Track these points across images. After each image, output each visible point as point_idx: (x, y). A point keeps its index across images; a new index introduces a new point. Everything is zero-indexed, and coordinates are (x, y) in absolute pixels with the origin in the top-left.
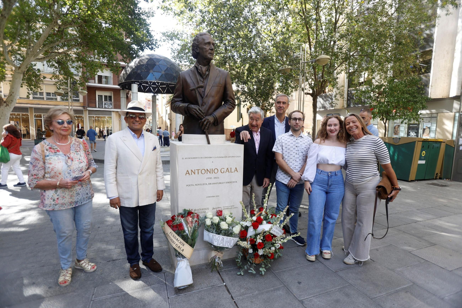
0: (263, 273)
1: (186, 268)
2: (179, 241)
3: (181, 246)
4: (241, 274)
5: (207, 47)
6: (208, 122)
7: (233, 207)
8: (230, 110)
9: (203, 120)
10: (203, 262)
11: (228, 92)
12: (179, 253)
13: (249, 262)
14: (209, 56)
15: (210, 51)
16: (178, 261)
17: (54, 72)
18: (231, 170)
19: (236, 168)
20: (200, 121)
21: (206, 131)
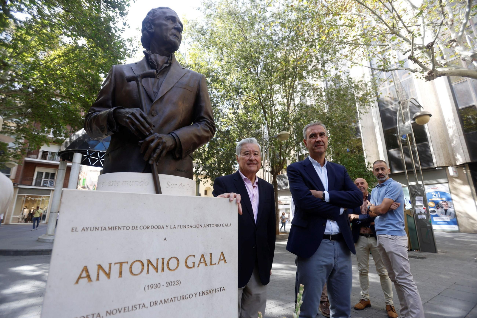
5: (170, 25)
6: (161, 143)
9: (148, 139)
15: (174, 31)
18: (211, 259)
19: (222, 252)
20: (141, 142)
21: (152, 165)
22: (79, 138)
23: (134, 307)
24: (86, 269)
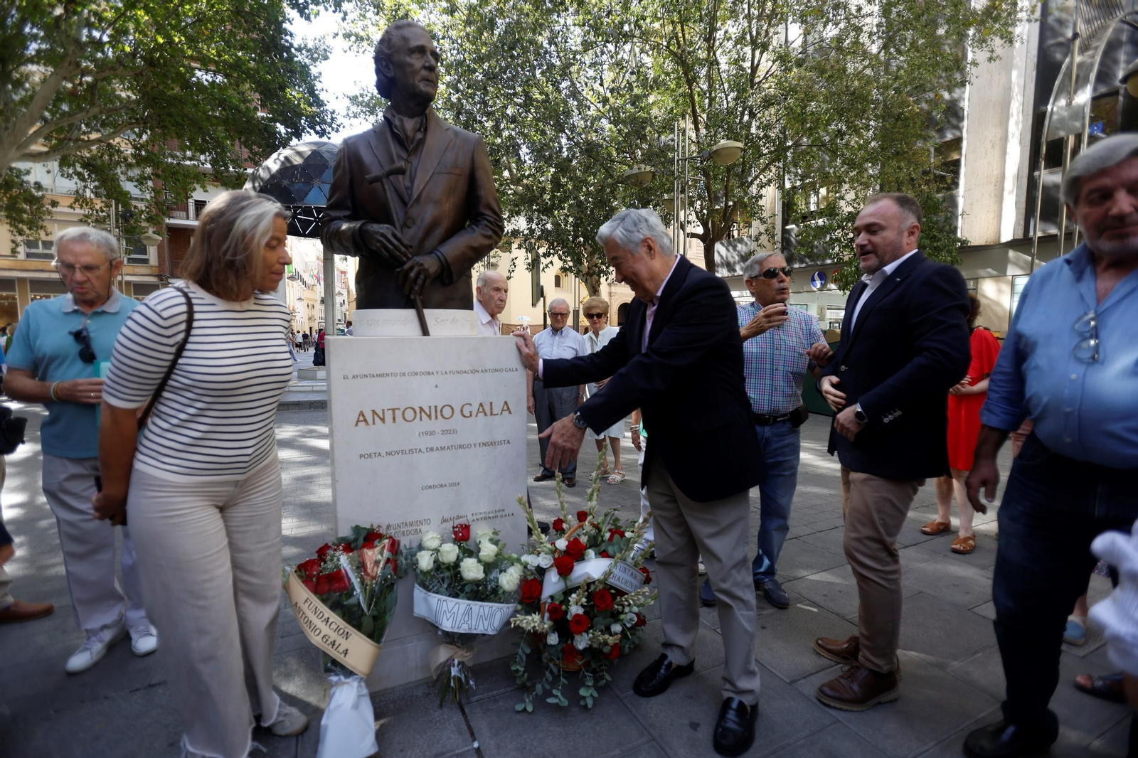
0: (590, 702)
1: (356, 706)
2: (334, 626)
3: (340, 640)
4: (525, 710)
5: (417, 62)
6: (422, 271)
7: (501, 513)
8: (487, 242)
9: (406, 267)
10: (417, 676)
11: (482, 193)
12: (335, 662)
13: (547, 673)
14: (423, 87)
15: (424, 73)
16: (332, 686)
17: (77, 191)
18: (491, 409)
19: (506, 402)
20: (398, 270)
21: (415, 299)
22: (273, 177)
23: (411, 451)
24: (362, 414)
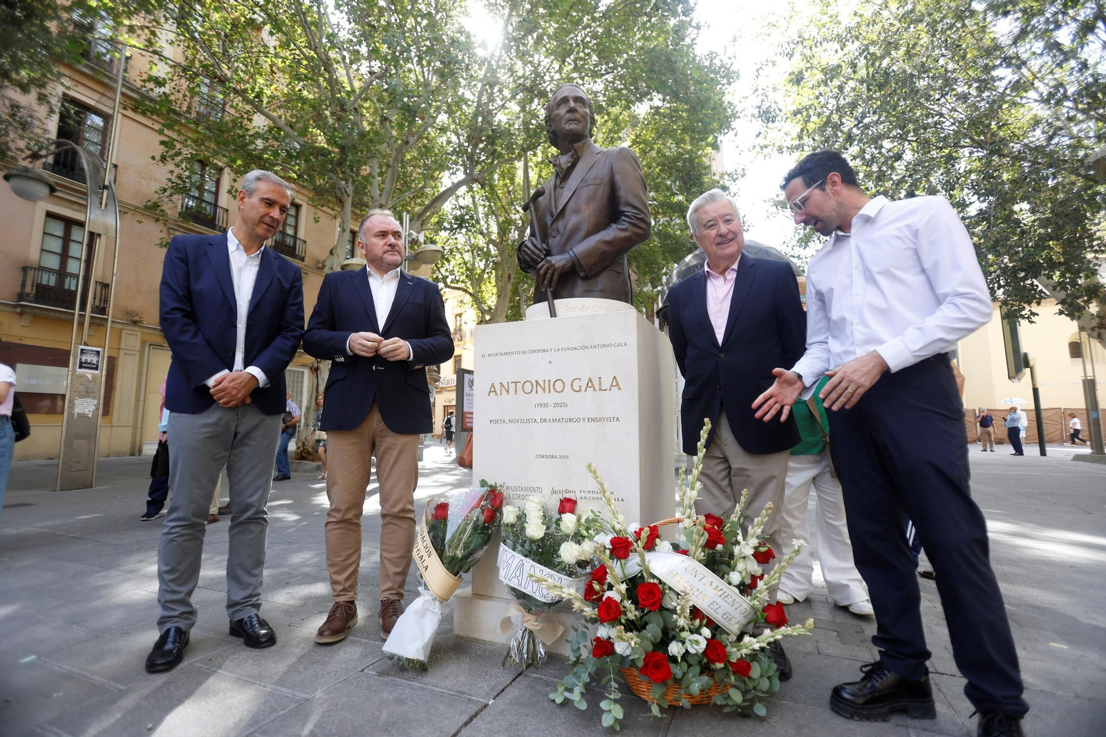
2: (425, 543)
3: (425, 556)
5: (562, 110)
8: (623, 234)
9: (539, 266)
11: (622, 193)
15: (568, 116)
18: (600, 384)
19: (615, 377)
21: (547, 293)
23: (529, 421)
24: (493, 386)
